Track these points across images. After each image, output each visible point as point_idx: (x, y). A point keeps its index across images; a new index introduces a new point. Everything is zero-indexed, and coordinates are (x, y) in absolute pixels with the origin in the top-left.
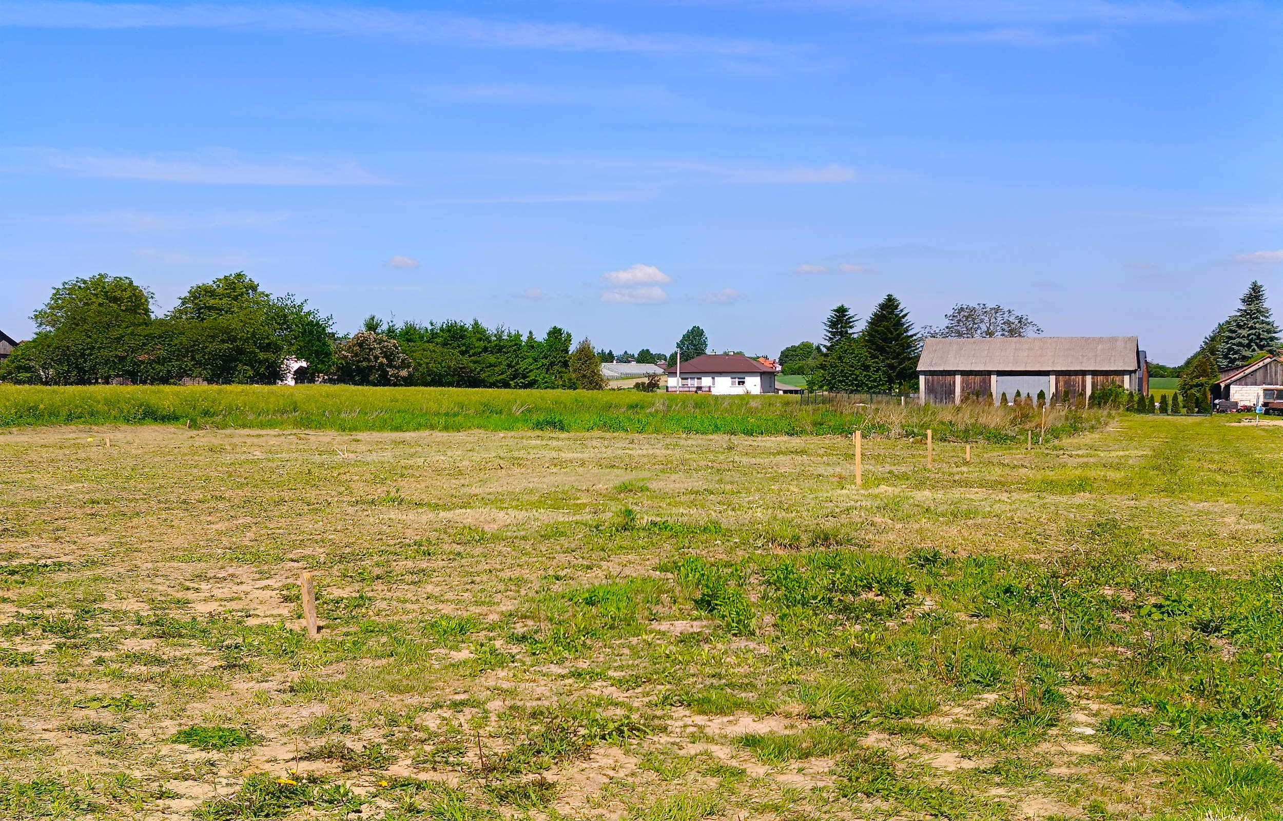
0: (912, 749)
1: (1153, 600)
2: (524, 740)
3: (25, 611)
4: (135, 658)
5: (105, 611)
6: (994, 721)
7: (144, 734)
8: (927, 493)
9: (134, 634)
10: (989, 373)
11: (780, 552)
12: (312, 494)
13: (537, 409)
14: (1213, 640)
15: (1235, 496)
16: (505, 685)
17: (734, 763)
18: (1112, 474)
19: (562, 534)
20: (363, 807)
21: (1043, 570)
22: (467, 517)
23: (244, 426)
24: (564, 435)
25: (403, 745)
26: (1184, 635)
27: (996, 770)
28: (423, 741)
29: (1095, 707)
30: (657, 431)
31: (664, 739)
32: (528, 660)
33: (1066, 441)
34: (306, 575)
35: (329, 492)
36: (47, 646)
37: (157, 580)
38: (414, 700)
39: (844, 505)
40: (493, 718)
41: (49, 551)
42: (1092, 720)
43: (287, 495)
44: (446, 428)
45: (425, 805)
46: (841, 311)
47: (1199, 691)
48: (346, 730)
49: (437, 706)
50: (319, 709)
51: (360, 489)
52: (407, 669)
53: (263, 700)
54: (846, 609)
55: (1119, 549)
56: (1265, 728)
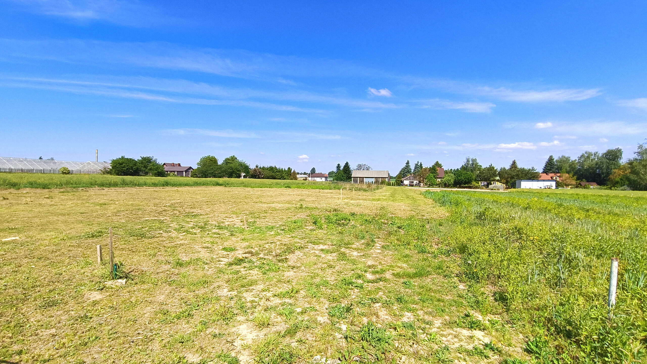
0: (349, 251)
1: (390, 222)
2: (283, 250)
3: (195, 224)
4: (215, 233)
5: (209, 224)
6: (363, 246)
7: (216, 249)
8: (353, 201)
9: (214, 229)
10: (364, 177)
11: (328, 213)
12: (246, 201)
13: (286, 184)
14: (400, 230)
15: (404, 202)
16: (280, 239)
17: (319, 254)
18: (384, 198)
19: (290, 209)
20: (255, 263)
21: (372, 216)
22: (273, 205)
23: (234, 187)
24: (290, 189)
25: (262, 251)
26: (395, 229)
27: (363, 255)
28: (265, 250)
29: (380, 243)
30: (307, 189)
31: (307, 249)
32: (284, 234)
33: (376, 191)
34: (245, 217)
35: (249, 200)
36: (199, 231)
37: (219, 218)
38: (264, 242)
39: (339, 204)
40: (278, 245)
41: (199, 212)
42: (380, 245)
43: (242, 201)
44: (270, 188)
45: (266, 263)
46: (339, 165)
47: (398, 240)
48: (252, 248)
49: (268, 243)
50: (247, 244)
51: (255, 200)
52: (263, 236)
53: (237, 242)
54: (339, 224)
55: (385, 212)
56: (408, 247)
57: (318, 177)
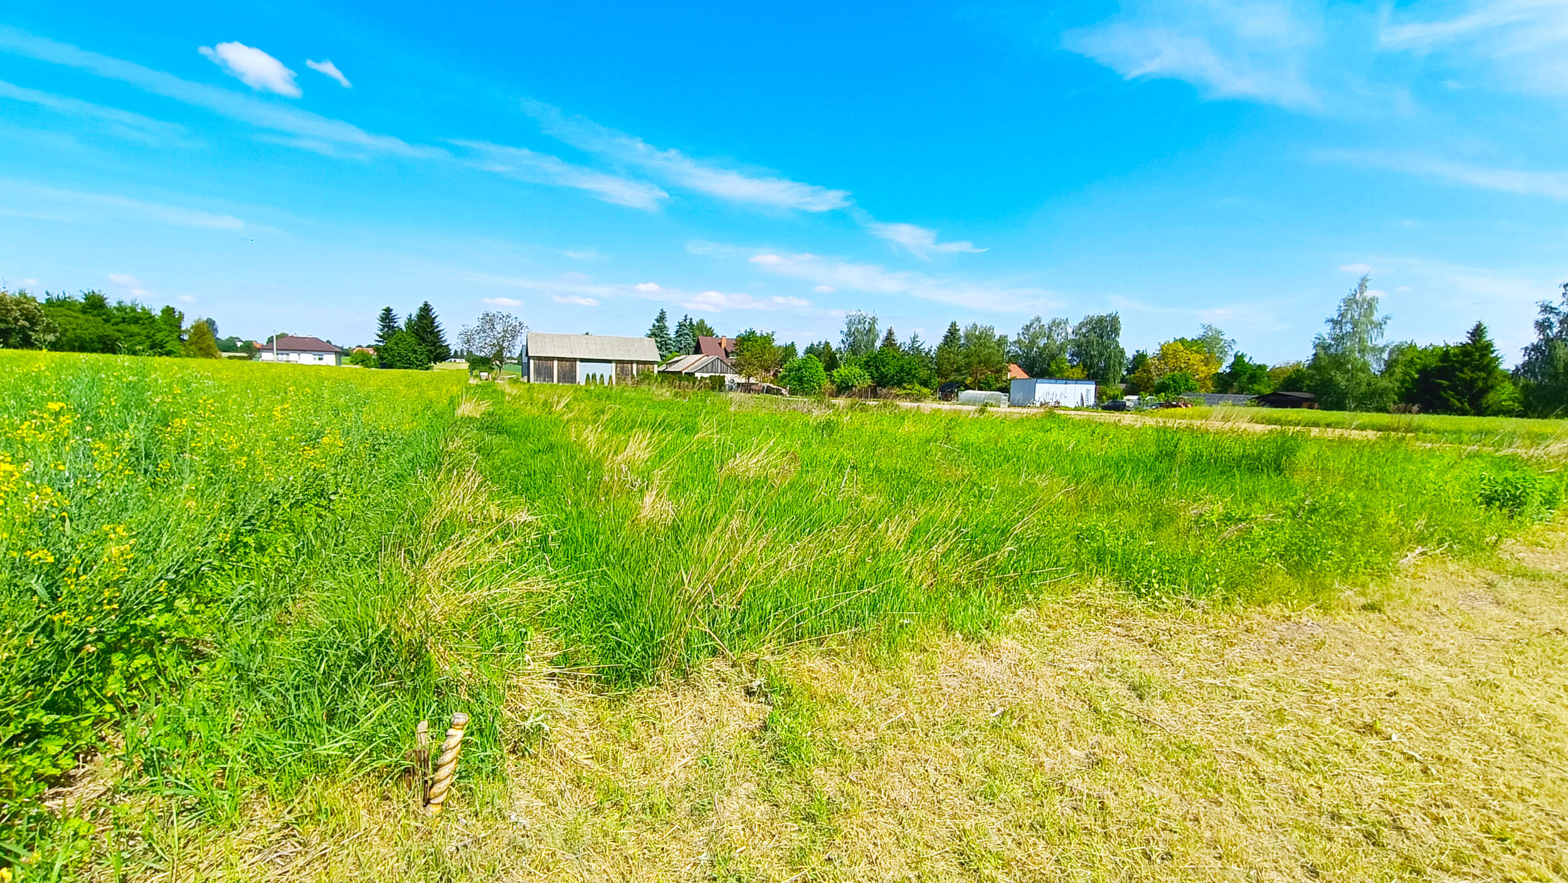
10: (575, 360)
46: (388, 311)
57: (304, 351)
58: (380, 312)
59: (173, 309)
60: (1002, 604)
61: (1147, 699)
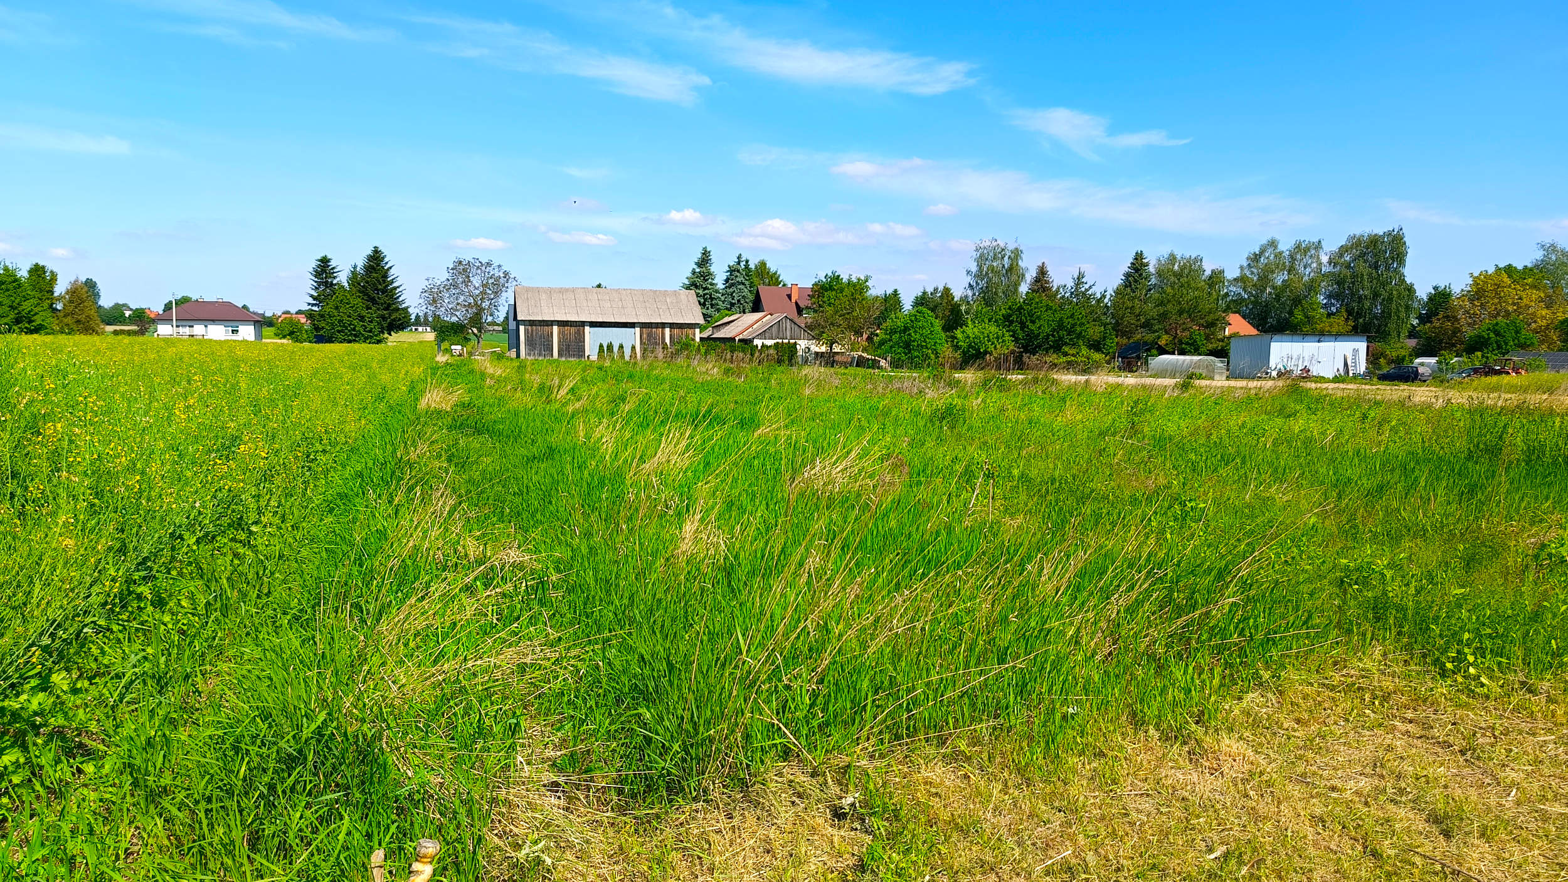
10: (583, 324)
46: (325, 261)
57: (214, 321)
58: (313, 264)
59: (43, 267)
60: (1222, 685)
61: (1458, 838)
